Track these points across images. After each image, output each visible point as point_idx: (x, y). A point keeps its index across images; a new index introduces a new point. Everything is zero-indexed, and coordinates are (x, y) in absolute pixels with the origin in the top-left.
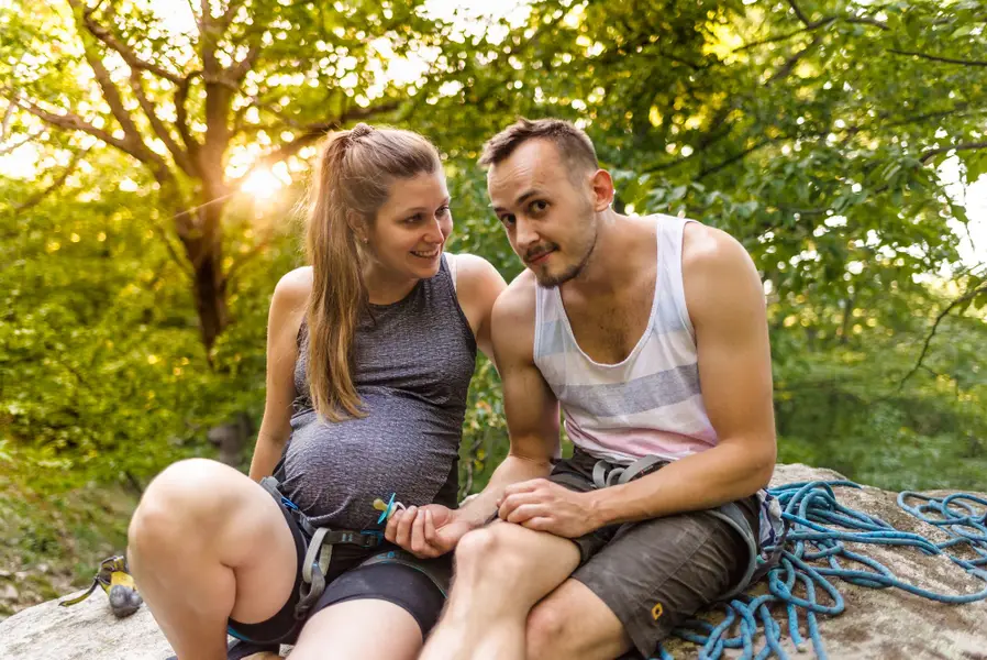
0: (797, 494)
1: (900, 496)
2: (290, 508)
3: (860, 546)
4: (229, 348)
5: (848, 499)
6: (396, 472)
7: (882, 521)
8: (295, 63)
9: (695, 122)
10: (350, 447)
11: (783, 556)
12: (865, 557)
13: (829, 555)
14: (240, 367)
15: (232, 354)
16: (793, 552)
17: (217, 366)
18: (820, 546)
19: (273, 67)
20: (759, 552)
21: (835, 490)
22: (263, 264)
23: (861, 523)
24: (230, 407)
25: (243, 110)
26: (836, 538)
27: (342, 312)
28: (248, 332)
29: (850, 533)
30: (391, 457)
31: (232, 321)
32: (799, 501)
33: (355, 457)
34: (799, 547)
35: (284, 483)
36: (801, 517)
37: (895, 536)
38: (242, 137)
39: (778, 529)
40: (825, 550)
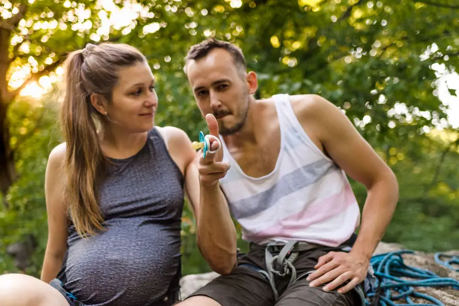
0: (383, 261)
1: (436, 255)
2: (72, 299)
3: (422, 289)
4: (19, 195)
5: (410, 261)
6: (144, 275)
7: (430, 272)
8: (51, 14)
9: (297, 45)
10: (112, 261)
11: (380, 299)
12: (425, 295)
13: (405, 296)
14: (26, 207)
15: (21, 198)
16: (385, 296)
17: (11, 206)
18: (400, 291)
19: (36, 17)
20: (366, 297)
21: (404, 256)
22: (38, 140)
23: (420, 275)
24: (21, 231)
25: (19, 45)
26: (408, 286)
27: (88, 163)
28: (31, 183)
29: (415, 281)
30: (140, 265)
31: (19, 177)
32: (384, 264)
33: (116, 268)
34: (388, 293)
35: (66, 284)
36: (387, 274)
37: (440, 281)
38: (18, 61)
39: (374, 282)
40: (403, 293)
